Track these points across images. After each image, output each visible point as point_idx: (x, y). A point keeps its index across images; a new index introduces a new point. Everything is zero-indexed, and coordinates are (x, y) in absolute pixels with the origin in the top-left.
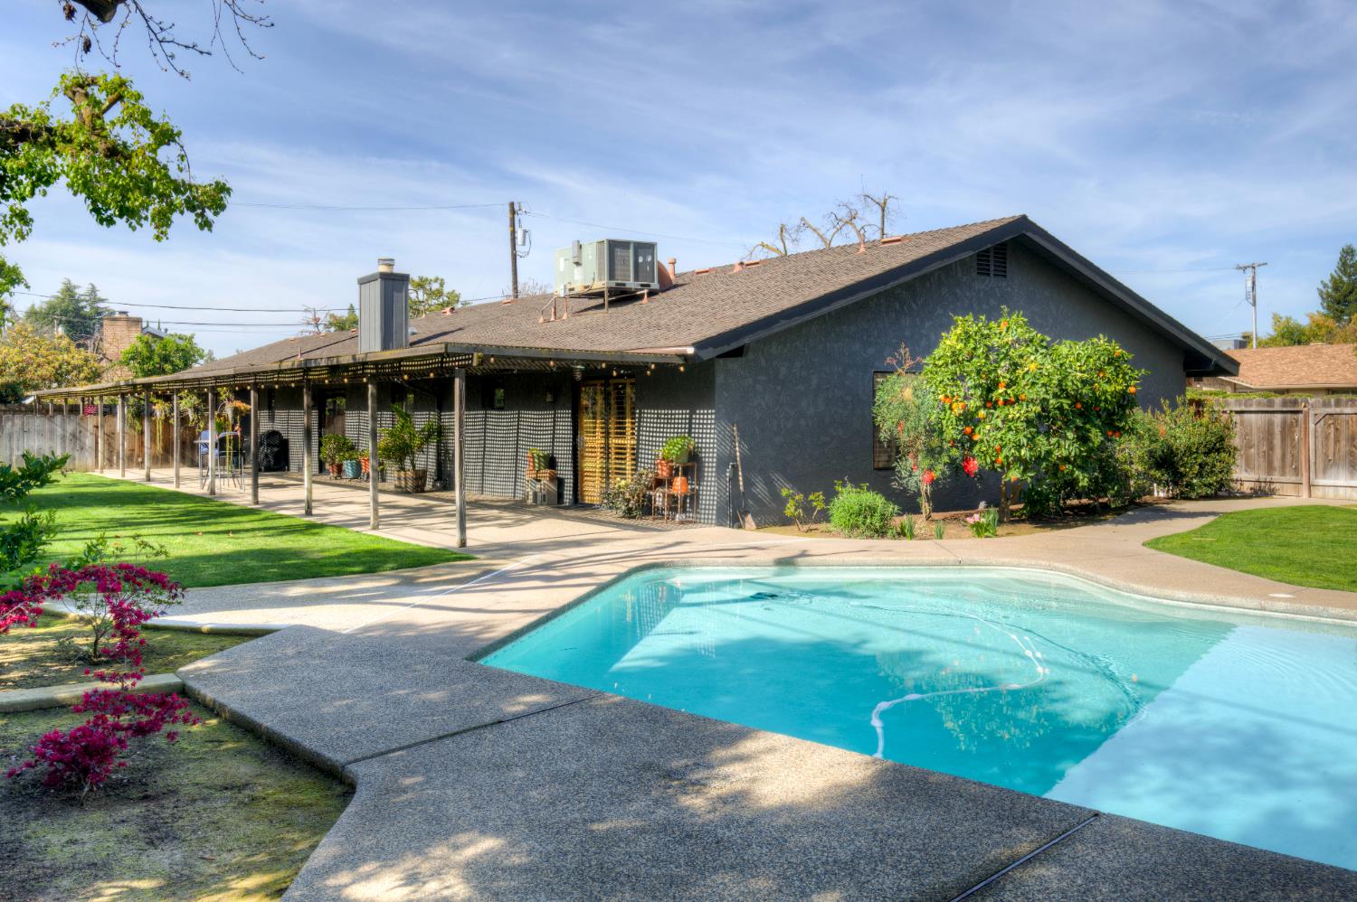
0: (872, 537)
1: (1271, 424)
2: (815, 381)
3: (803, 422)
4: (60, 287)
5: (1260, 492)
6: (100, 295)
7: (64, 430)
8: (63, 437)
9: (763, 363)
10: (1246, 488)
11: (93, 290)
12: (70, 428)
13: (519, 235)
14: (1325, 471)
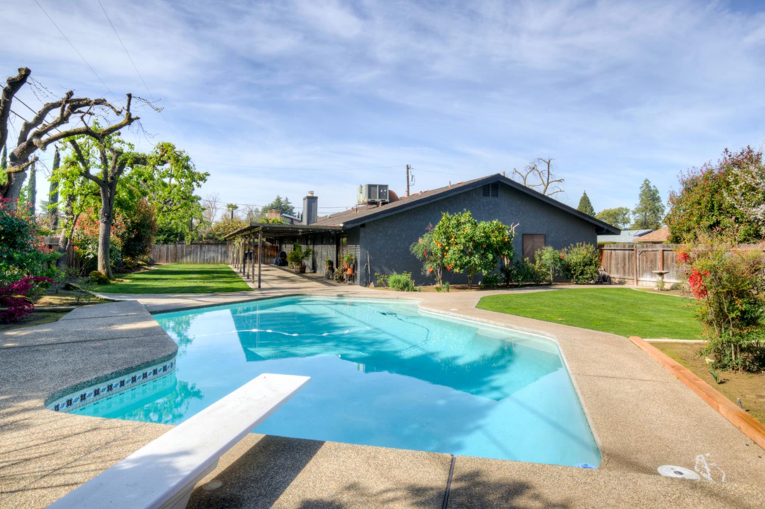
0: (399, 290)
1: (624, 255)
2: (404, 236)
3: (398, 250)
4: (276, 198)
5: (621, 283)
6: (289, 201)
7: (222, 250)
8: (221, 253)
9: (381, 229)
10: (617, 281)
11: (287, 199)
12: (223, 249)
13: (410, 177)
14: (642, 275)
